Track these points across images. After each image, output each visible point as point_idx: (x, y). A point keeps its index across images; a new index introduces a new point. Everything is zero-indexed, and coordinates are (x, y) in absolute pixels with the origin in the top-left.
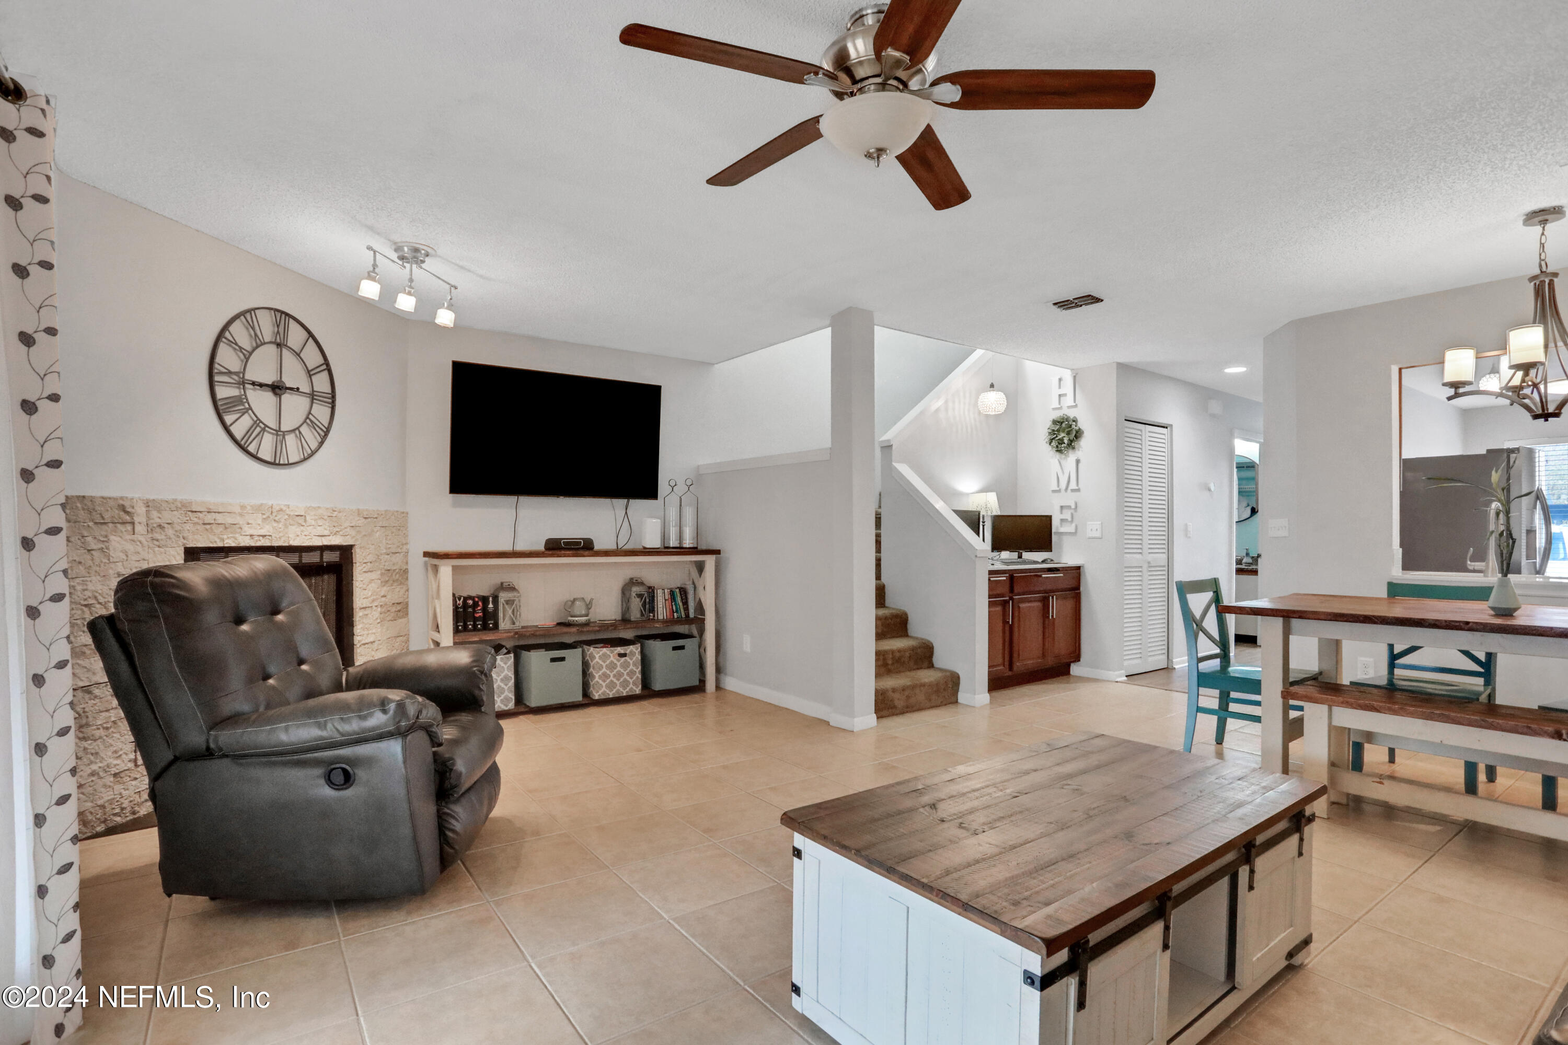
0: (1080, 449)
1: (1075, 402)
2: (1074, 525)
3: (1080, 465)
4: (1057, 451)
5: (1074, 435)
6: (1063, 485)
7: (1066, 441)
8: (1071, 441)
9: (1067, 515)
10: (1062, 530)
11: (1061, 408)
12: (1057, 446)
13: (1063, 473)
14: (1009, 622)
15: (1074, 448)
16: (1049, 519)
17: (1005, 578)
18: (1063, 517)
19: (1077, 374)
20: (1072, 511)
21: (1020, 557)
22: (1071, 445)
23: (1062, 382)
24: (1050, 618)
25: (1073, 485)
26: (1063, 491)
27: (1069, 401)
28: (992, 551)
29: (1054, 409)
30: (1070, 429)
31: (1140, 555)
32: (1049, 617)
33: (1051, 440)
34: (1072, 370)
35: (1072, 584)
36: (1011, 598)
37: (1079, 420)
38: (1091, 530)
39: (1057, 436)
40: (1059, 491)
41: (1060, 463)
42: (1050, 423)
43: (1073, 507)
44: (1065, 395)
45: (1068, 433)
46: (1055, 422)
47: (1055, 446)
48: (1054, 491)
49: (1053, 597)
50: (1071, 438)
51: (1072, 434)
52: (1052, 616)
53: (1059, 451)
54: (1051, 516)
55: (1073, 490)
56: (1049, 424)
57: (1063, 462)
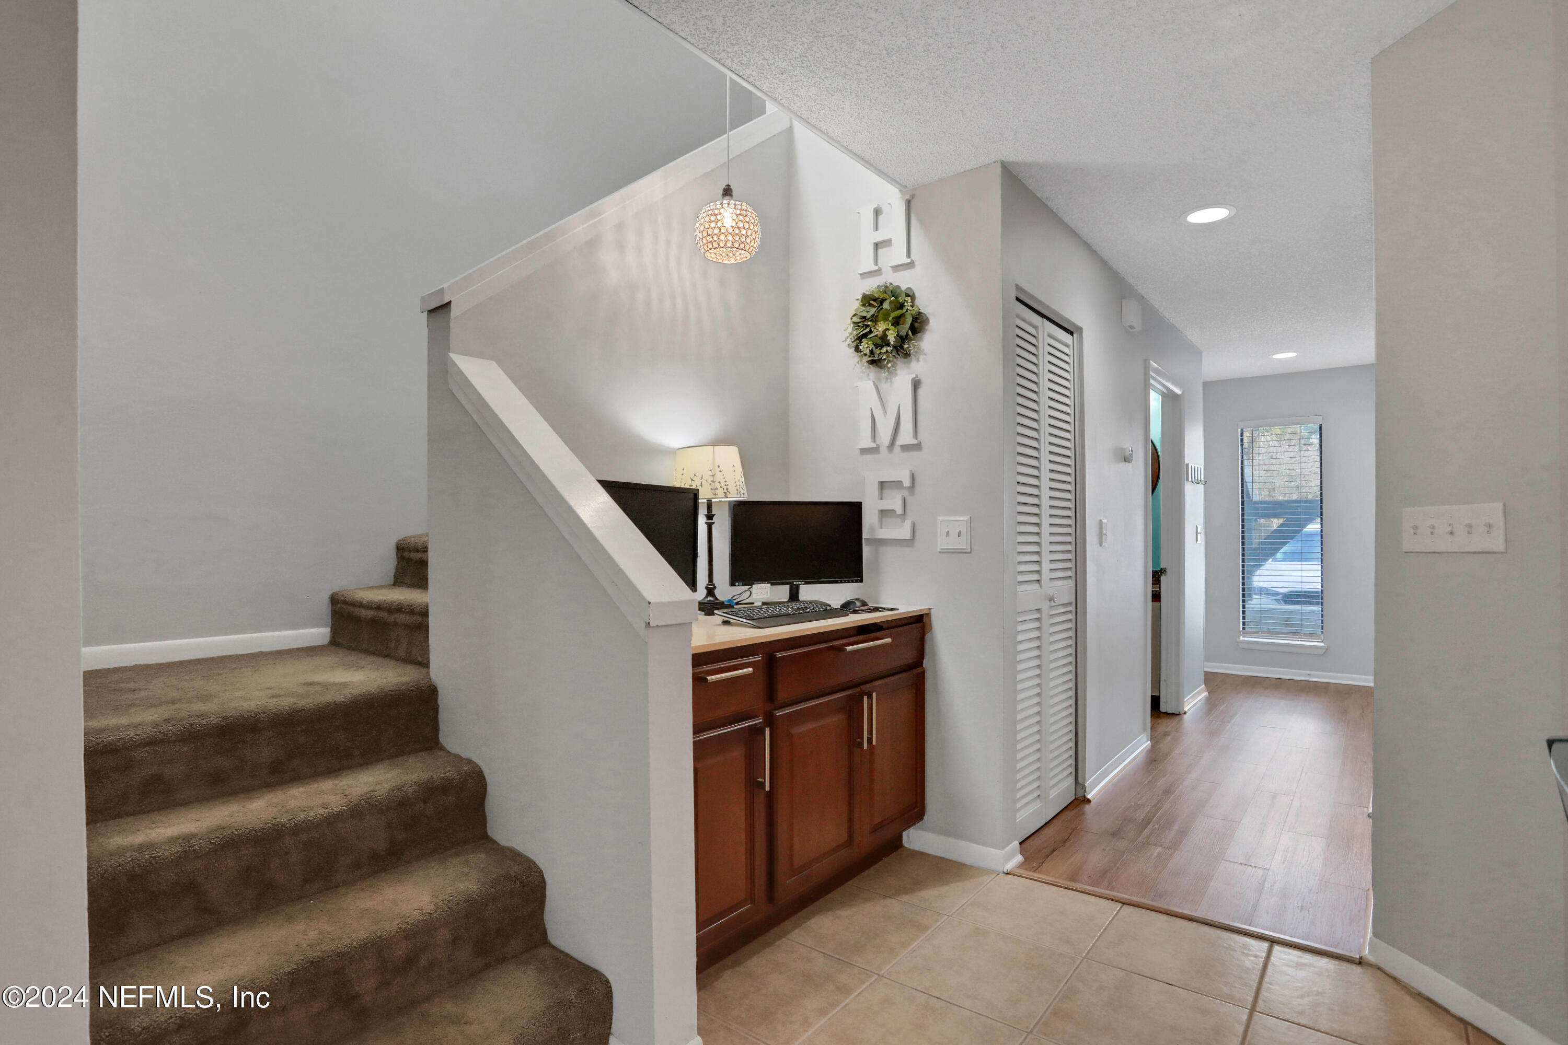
0: (921, 357)
1: (909, 255)
2: (908, 524)
3: (921, 392)
4: (872, 362)
5: (908, 325)
6: (885, 436)
7: (891, 338)
8: (902, 339)
9: (894, 502)
10: (883, 534)
11: (878, 272)
12: (872, 352)
13: (885, 412)
14: (762, 785)
15: (907, 355)
16: (855, 509)
17: (749, 670)
18: (886, 504)
19: (913, 196)
20: (905, 493)
21: (794, 595)
22: (902, 349)
23: (881, 218)
24: (865, 746)
25: (906, 436)
26: (883, 450)
27: (896, 254)
28: (732, 584)
29: (864, 275)
30: (899, 312)
31: (1036, 586)
32: (861, 744)
33: (860, 339)
34: (902, 187)
35: (907, 656)
36: (770, 720)
37: (917, 294)
38: (948, 533)
39: (871, 332)
40: (875, 450)
41: (877, 388)
42: (857, 304)
43: (907, 483)
44: (887, 243)
45: (897, 322)
46: (868, 300)
47: (867, 352)
48: (864, 451)
49: (870, 698)
50: (903, 333)
51: (904, 323)
52: (870, 740)
53: (875, 362)
54: (860, 503)
55: (906, 448)
56: (855, 305)
57: (884, 386)
